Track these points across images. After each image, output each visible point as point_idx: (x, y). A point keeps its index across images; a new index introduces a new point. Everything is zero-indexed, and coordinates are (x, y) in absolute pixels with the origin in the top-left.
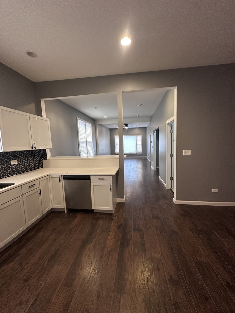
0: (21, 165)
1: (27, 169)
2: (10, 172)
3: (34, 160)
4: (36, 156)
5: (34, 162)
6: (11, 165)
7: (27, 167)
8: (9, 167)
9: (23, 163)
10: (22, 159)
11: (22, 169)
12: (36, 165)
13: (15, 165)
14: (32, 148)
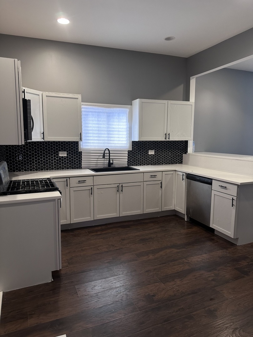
0: (157, 156)
1: (163, 161)
2: (146, 161)
3: (172, 153)
4: (175, 148)
5: (172, 155)
6: (148, 155)
7: (163, 159)
8: (146, 156)
9: (159, 154)
10: (159, 149)
11: (157, 160)
12: (173, 159)
13: (152, 155)
14: (166, 138)
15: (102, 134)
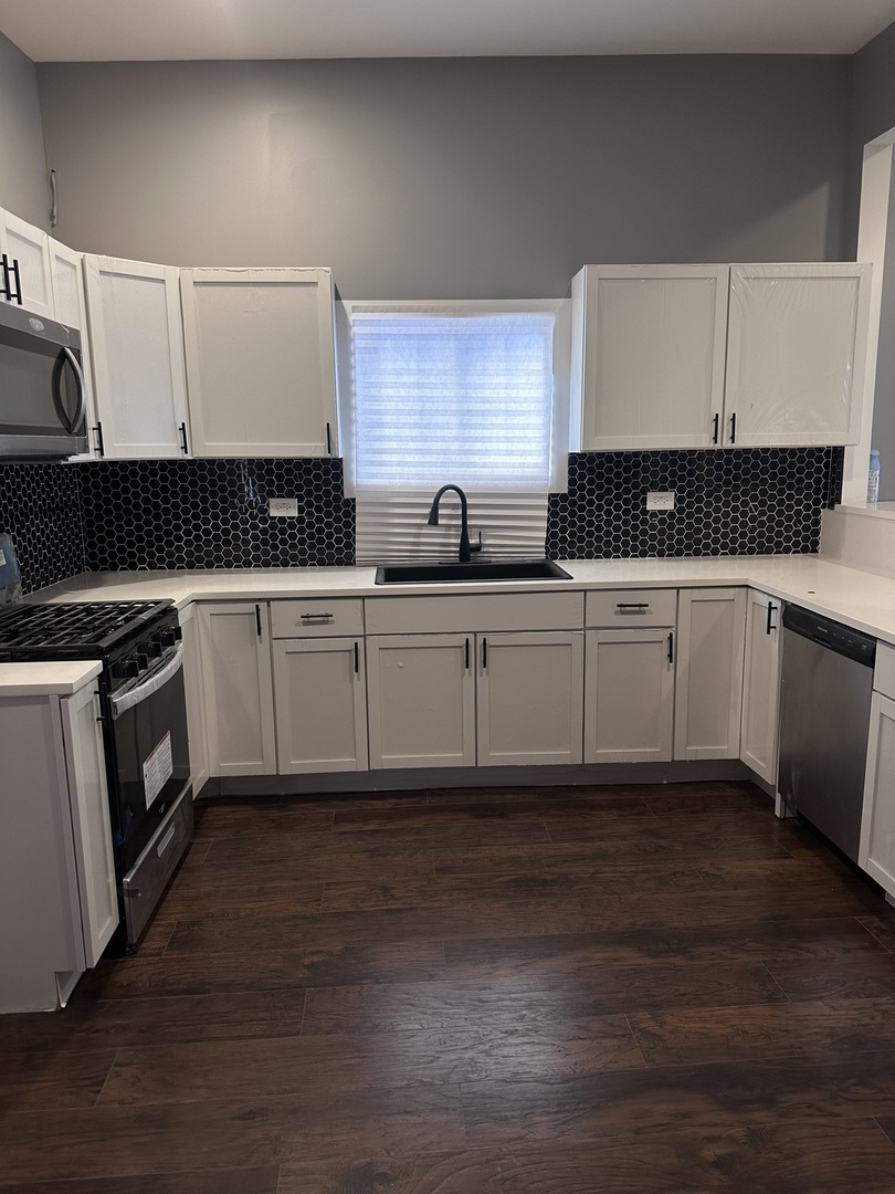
0: (689, 516)
1: (716, 541)
2: (635, 538)
3: (763, 503)
4: (782, 481)
5: (762, 513)
6: (645, 512)
7: (716, 531)
8: (635, 517)
9: (699, 510)
10: (699, 489)
11: (689, 537)
12: (770, 529)
13: (662, 512)
14: (715, 439)
15: (437, 426)
